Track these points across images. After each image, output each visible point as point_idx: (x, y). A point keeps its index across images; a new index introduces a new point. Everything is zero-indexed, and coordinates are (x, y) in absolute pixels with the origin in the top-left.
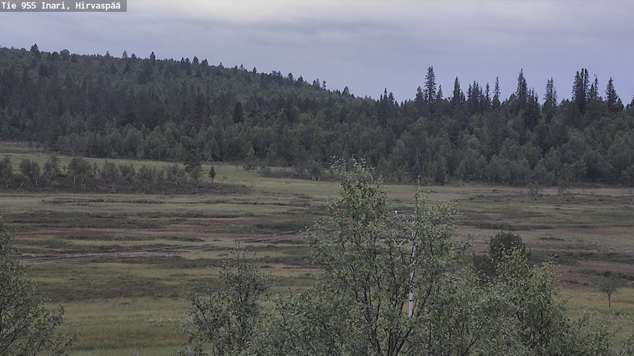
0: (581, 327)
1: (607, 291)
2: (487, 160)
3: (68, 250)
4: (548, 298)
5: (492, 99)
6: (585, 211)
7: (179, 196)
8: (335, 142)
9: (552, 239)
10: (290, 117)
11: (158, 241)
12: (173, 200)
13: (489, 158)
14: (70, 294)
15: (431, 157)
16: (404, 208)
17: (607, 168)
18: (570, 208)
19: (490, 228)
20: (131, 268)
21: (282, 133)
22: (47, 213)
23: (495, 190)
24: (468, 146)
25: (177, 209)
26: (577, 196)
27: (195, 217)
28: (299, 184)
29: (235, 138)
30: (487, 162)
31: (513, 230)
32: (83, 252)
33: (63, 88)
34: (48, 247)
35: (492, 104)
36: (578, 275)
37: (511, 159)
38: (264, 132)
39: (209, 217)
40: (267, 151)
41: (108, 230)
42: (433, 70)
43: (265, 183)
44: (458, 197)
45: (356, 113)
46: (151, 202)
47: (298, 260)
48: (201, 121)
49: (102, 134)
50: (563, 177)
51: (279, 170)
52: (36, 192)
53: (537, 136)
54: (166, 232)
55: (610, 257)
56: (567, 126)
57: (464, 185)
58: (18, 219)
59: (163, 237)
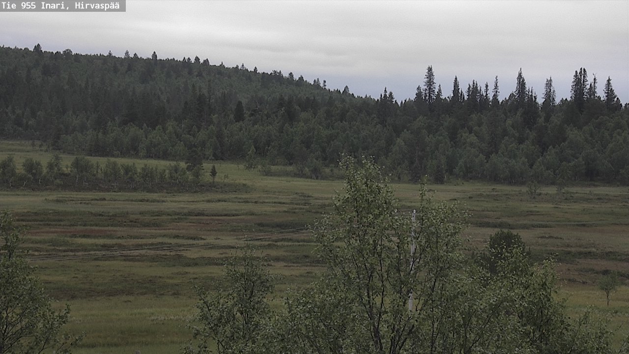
0: (581, 325)
1: (606, 289)
2: (486, 159)
3: (71, 248)
4: (548, 296)
5: (491, 99)
6: (584, 209)
7: (181, 194)
8: (335, 140)
9: (551, 237)
10: (291, 117)
11: (160, 240)
12: (174, 199)
13: (488, 157)
14: (73, 292)
15: (430, 156)
16: (403, 207)
17: (605, 167)
18: (568, 207)
19: (488, 226)
20: (133, 266)
21: (282, 132)
22: (50, 212)
23: (494, 189)
24: (467, 144)
25: (179, 208)
26: (577, 195)
27: (197, 216)
28: (300, 183)
29: (237, 137)
30: (486, 161)
31: (512, 229)
32: (85, 250)
33: (66, 87)
34: (51, 246)
35: (491, 104)
36: (577, 273)
37: (510, 158)
38: (265, 131)
39: (210, 216)
40: (268, 150)
41: (110, 228)
42: (433, 69)
43: (266, 181)
44: (457, 195)
45: (356, 112)
46: (154, 201)
47: (298, 258)
48: (203, 121)
49: (104, 133)
50: (561, 176)
51: (280, 169)
52: (38, 190)
53: (536, 135)
54: (168, 231)
55: (609, 255)
56: (566, 125)
57: (463, 184)
58: (22, 218)
59: (164, 236)
